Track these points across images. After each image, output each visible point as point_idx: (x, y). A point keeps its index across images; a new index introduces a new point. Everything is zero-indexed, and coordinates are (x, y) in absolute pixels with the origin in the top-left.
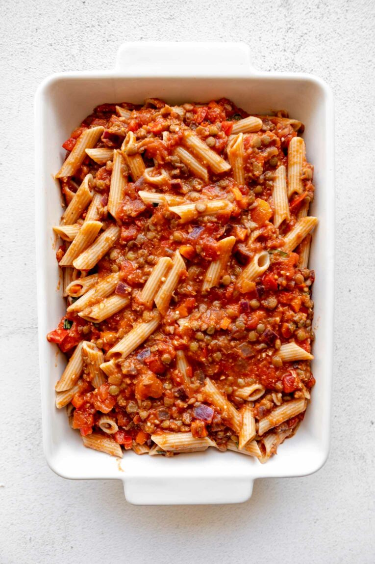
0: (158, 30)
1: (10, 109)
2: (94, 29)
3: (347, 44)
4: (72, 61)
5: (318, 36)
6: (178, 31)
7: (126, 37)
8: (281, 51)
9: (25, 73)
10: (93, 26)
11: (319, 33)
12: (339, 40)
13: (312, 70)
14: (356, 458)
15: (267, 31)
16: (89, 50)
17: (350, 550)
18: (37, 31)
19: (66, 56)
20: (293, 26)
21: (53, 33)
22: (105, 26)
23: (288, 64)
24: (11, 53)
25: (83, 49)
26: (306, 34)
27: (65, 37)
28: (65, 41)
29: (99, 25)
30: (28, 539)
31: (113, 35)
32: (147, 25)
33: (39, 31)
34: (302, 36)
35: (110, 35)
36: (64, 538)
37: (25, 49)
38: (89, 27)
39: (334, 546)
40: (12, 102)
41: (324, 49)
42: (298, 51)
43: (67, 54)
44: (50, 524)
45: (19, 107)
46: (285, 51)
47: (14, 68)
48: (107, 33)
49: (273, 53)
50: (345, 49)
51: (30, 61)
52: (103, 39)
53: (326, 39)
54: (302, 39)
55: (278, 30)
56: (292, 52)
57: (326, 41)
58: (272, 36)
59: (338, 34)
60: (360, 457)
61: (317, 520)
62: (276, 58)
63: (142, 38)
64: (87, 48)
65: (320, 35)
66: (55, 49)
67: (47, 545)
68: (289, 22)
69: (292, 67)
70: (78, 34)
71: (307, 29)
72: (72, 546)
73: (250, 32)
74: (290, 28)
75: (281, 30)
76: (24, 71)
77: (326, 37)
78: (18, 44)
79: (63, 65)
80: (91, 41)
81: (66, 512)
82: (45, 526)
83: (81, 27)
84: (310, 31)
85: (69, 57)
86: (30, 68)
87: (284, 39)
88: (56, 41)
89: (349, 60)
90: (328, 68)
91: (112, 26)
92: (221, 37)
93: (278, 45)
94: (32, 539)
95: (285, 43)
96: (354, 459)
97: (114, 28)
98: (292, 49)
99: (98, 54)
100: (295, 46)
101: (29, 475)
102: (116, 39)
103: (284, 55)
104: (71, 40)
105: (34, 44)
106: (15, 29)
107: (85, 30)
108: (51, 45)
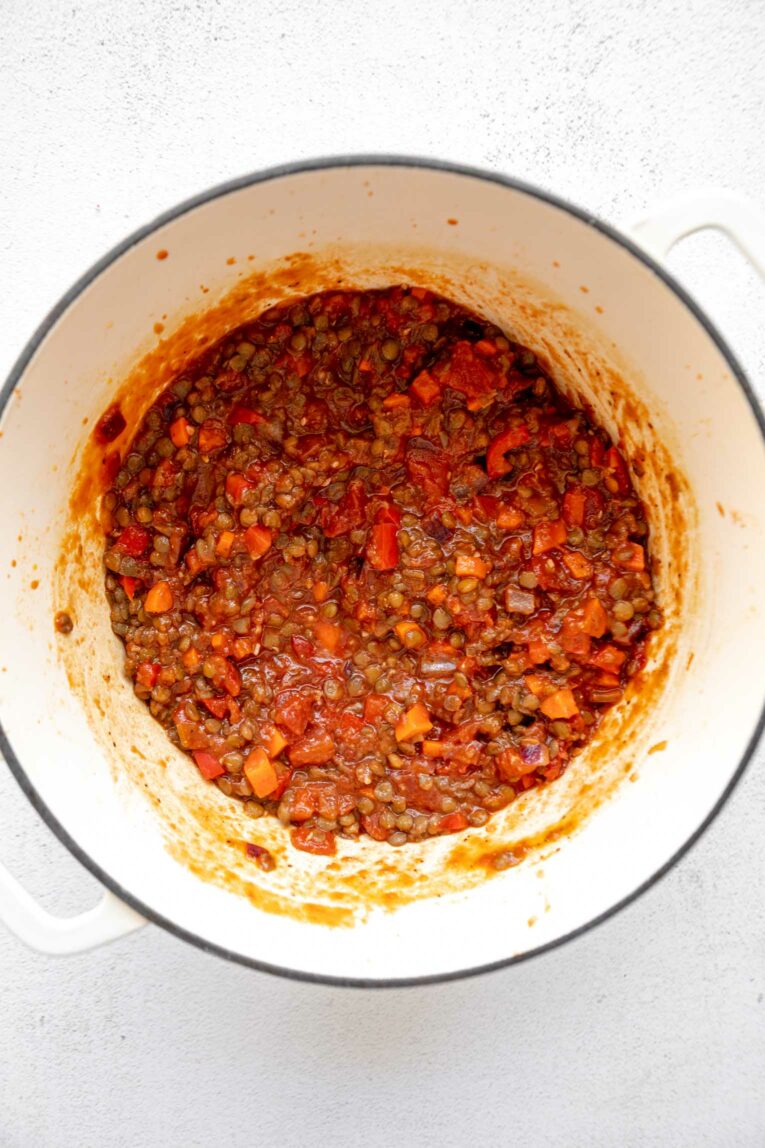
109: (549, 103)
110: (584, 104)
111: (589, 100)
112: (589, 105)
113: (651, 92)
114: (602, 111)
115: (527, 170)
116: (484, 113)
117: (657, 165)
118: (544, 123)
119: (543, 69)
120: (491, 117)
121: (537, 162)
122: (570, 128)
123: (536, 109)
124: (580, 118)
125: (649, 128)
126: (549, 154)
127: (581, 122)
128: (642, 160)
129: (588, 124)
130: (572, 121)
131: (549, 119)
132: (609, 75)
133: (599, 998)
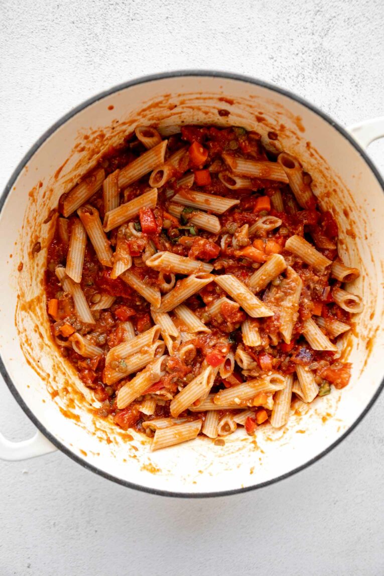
0: (185, 10)
1: (31, 89)
2: (118, 7)
3: (376, 28)
4: (95, 40)
5: (347, 20)
6: (205, 11)
7: (151, 16)
8: (309, 34)
9: (46, 52)
10: (117, 4)
11: (348, 17)
12: (367, 24)
13: (340, 55)
14: (376, 441)
15: (296, 14)
16: (113, 28)
17: (368, 529)
18: (58, 8)
19: (89, 34)
20: (321, 8)
21: (76, 11)
22: (130, 4)
23: (316, 48)
24: (32, 30)
25: (107, 28)
26: (335, 17)
27: (88, 15)
28: (87, 20)
29: (123, 3)
30: (52, 523)
31: (138, 14)
32: (173, 4)
33: (61, 7)
34: (330, 20)
35: (135, 14)
36: (88, 522)
37: (46, 27)
38: (112, 4)
39: (352, 526)
40: (32, 82)
41: (352, 34)
42: (326, 35)
43: (90, 33)
44: (74, 509)
45: (40, 87)
46: (313, 34)
47: (34, 47)
48: (131, 11)
49: (301, 37)
50: (373, 33)
51: (52, 39)
52: (127, 18)
53: (354, 23)
54: (331, 22)
55: (306, 12)
56: (320, 36)
57: (355, 24)
58: (301, 19)
59: (367, 18)
60: (380, 440)
61: (337, 501)
62: (304, 42)
63: (167, 18)
64: (110, 26)
65: (349, 19)
66: (77, 27)
67: (71, 529)
68: (318, 4)
69: (320, 52)
70: (101, 12)
71: (336, 13)
72: (96, 530)
73: (278, 14)
74: (319, 11)
75: (310, 13)
76: (45, 50)
77: (354, 21)
78: (39, 21)
79: (86, 44)
80: (115, 20)
81: (90, 497)
82: (69, 511)
83: (105, 4)
84: (338, 15)
85: (92, 35)
86: (51, 46)
87: (312, 22)
88: (78, 19)
89: (377, 45)
90: (356, 52)
91: (137, 4)
92: (249, 19)
93: (307, 28)
94: (56, 524)
95: (313, 27)
96: (374, 443)
97: (139, 6)
98: (320, 33)
99: (121, 33)
100: (323, 29)
101: (52, 462)
102: (141, 18)
103: (311, 39)
104: (94, 18)
105: (56, 21)
106: (35, 5)
107: (108, 8)
108: (73, 23)
109: (304, 51)
110: (322, 52)
111: (324, 49)
112: (324, 52)
113: (356, 45)
114: (330, 56)
115: (293, 86)
116: (271, 57)
117: (359, 82)
118: (301, 62)
119: (300, 34)
120: (275, 59)
121: (298, 82)
122: (314, 64)
123: (297, 54)
124: (319, 59)
125: (354, 64)
126: (304, 78)
127: (320, 61)
128: (351, 80)
129: (324, 61)
130: (315, 61)
131: (304, 60)
132: (334, 37)
133: (335, 502)
